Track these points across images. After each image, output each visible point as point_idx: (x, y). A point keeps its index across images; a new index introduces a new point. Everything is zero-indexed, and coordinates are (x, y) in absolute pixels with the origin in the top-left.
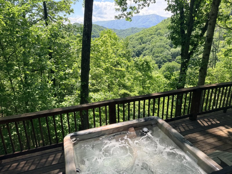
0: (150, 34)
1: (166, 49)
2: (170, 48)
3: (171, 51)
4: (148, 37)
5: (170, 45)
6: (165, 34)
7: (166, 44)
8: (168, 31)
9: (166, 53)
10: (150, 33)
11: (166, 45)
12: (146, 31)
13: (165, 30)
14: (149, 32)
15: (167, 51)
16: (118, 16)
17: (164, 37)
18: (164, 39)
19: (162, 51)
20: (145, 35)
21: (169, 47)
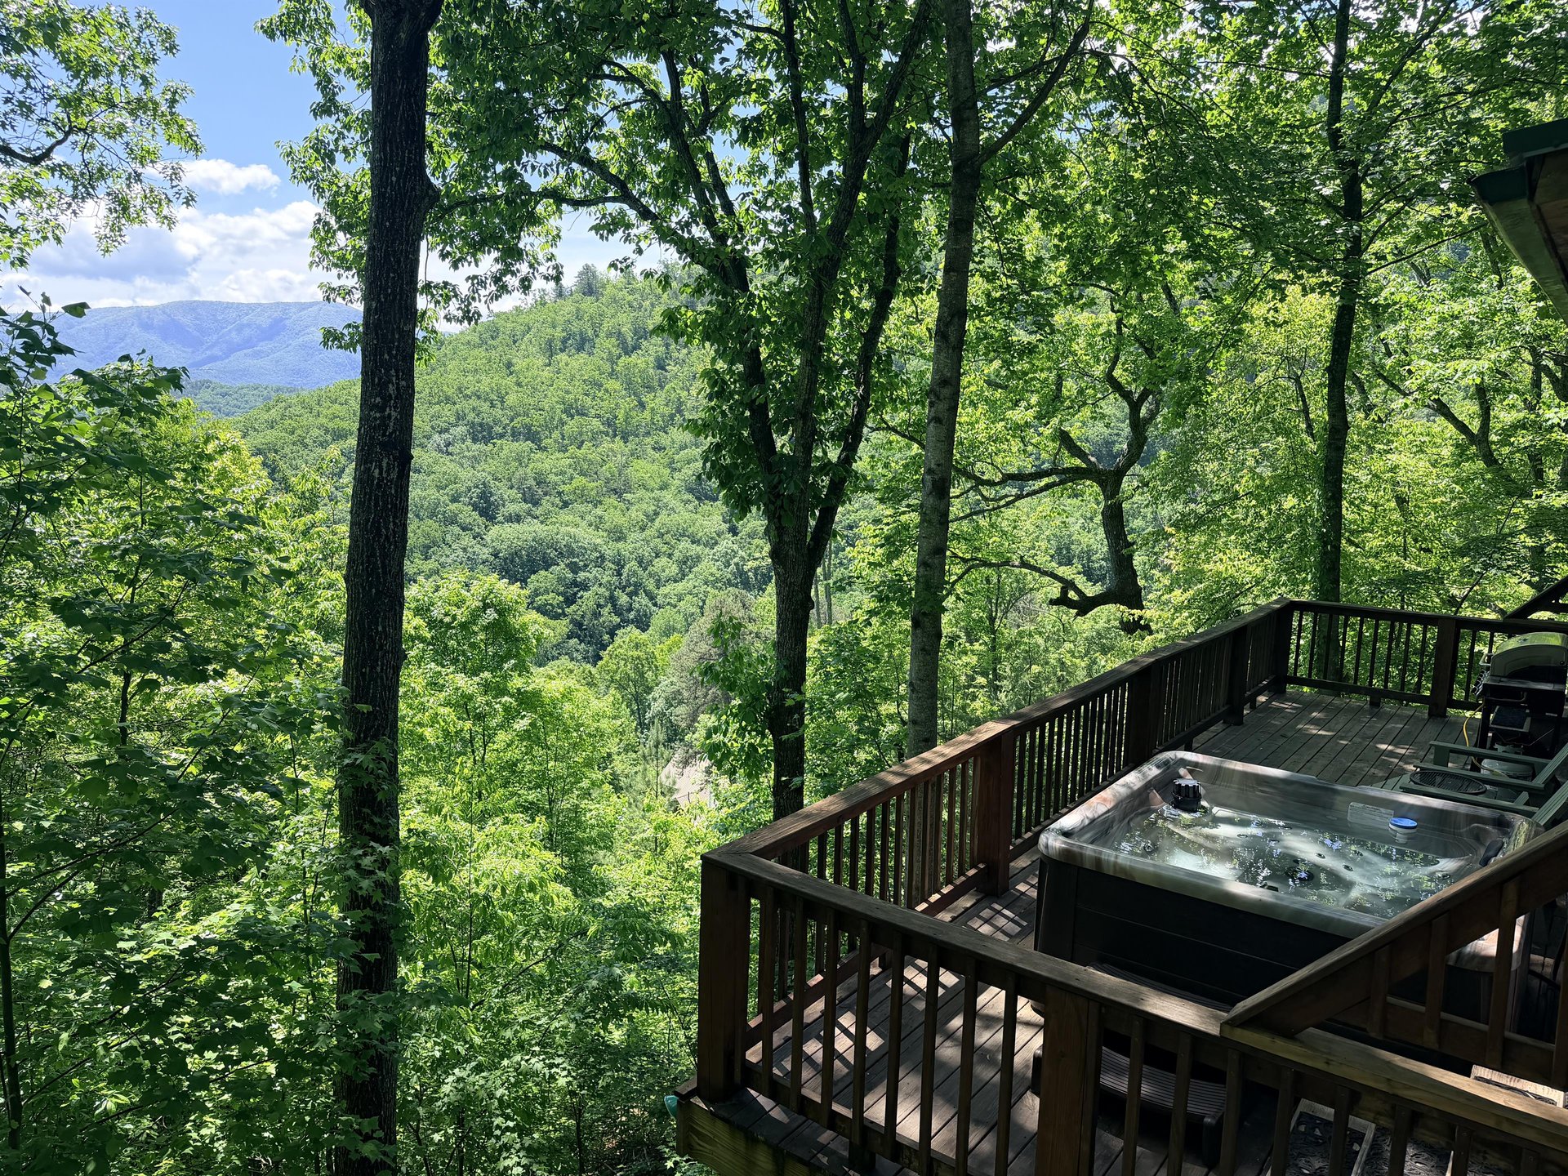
0: (327, 431)
1: (456, 529)
2: (481, 520)
3: (488, 539)
4: (320, 450)
5: (475, 507)
6: (436, 437)
7: (455, 500)
8: (452, 419)
9: (460, 552)
10: (331, 425)
11: (453, 507)
12: (298, 410)
13: (432, 411)
14: (324, 421)
15: (467, 540)
16: (346, 332)
17: (434, 454)
18: (435, 468)
19: (435, 543)
20: (294, 438)
21: (475, 514)
